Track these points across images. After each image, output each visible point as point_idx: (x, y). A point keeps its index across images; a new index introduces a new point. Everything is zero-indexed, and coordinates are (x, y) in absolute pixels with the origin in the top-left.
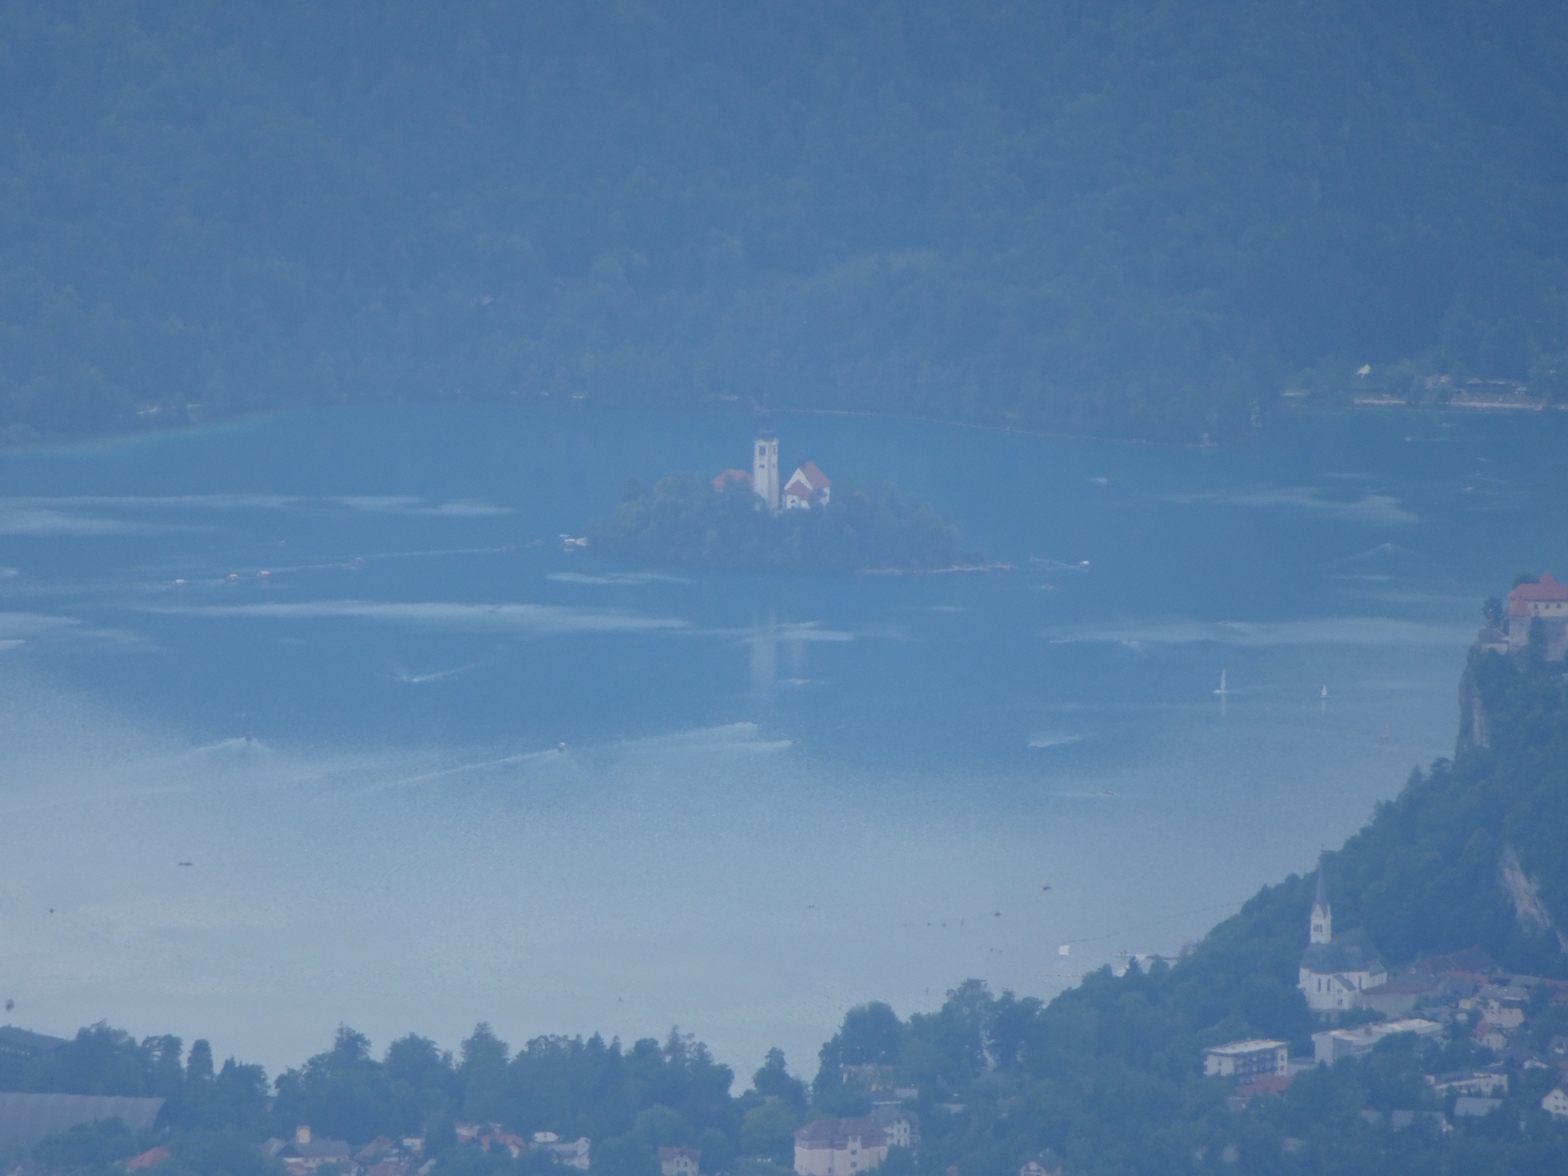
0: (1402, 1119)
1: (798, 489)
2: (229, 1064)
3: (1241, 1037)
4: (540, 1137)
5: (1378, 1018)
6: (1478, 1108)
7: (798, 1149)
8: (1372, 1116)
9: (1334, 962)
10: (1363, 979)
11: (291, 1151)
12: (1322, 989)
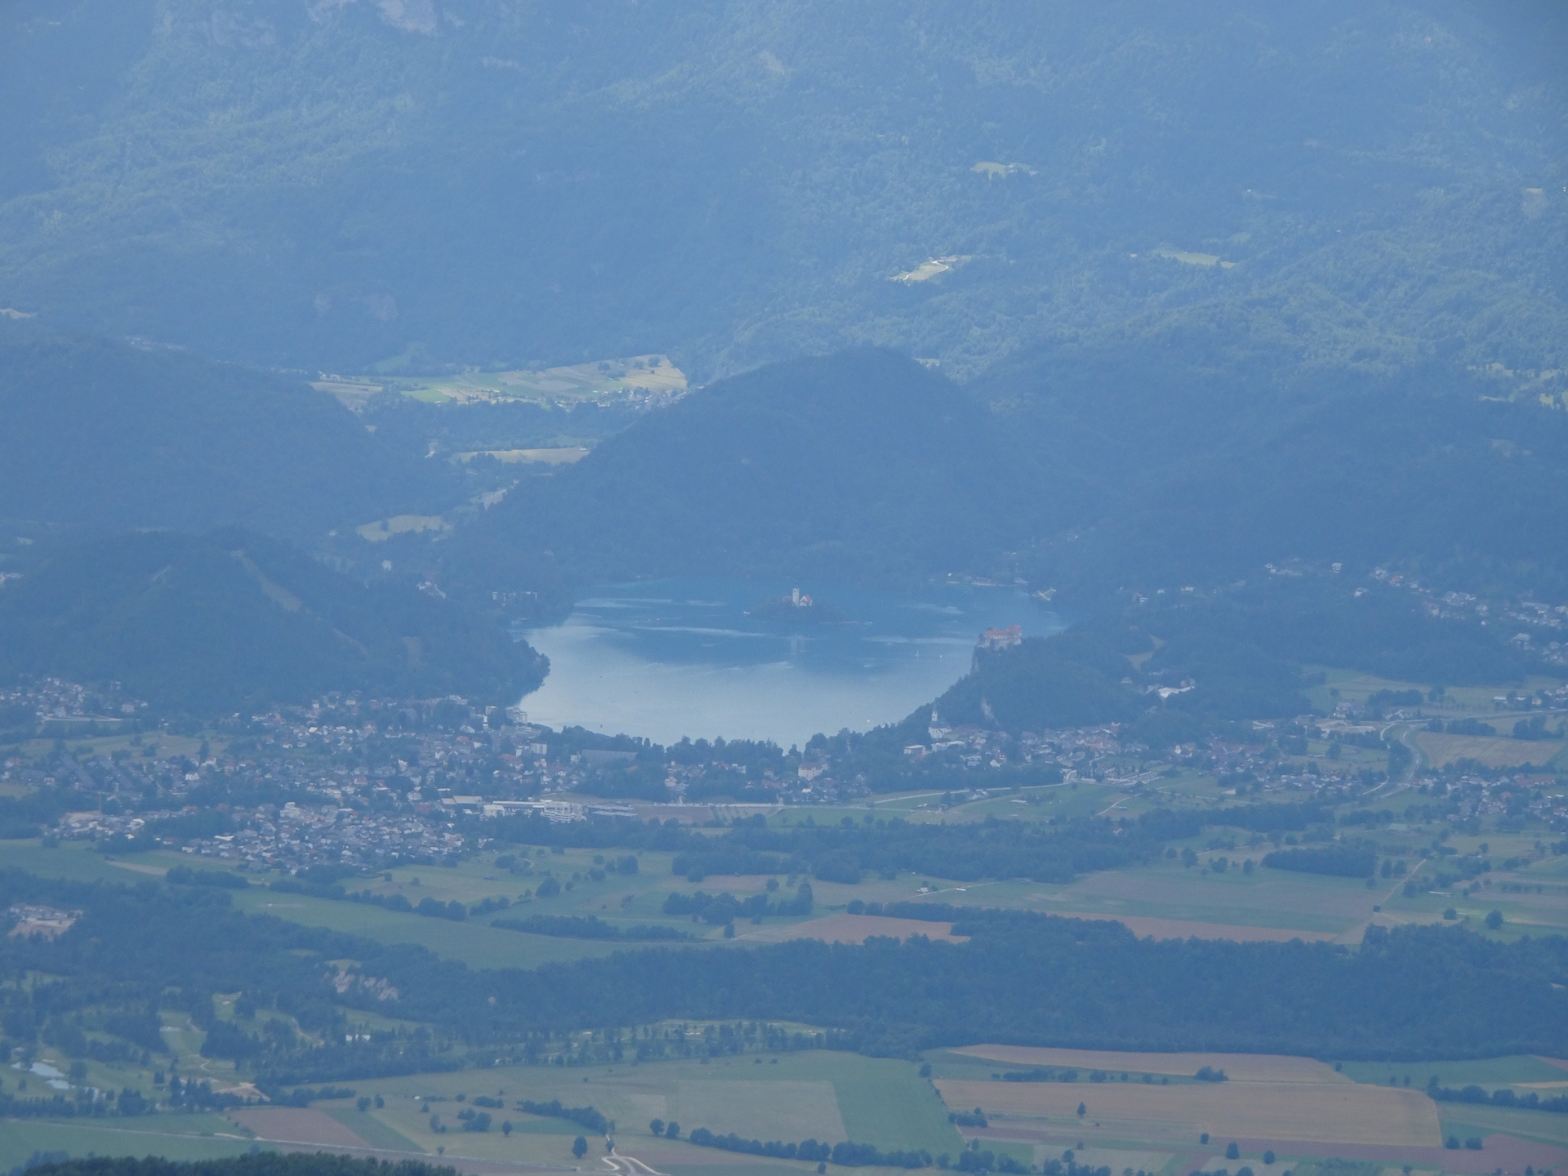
0: (954, 766)
1: (804, 601)
2: (654, 744)
3: (914, 744)
4: (733, 765)
5: (950, 741)
6: (974, 764)
7: (799, 770)
8: (946, 765)
9: (937, 726)
10: (945, 730)
11: (670, 767)
12: (934, 733)
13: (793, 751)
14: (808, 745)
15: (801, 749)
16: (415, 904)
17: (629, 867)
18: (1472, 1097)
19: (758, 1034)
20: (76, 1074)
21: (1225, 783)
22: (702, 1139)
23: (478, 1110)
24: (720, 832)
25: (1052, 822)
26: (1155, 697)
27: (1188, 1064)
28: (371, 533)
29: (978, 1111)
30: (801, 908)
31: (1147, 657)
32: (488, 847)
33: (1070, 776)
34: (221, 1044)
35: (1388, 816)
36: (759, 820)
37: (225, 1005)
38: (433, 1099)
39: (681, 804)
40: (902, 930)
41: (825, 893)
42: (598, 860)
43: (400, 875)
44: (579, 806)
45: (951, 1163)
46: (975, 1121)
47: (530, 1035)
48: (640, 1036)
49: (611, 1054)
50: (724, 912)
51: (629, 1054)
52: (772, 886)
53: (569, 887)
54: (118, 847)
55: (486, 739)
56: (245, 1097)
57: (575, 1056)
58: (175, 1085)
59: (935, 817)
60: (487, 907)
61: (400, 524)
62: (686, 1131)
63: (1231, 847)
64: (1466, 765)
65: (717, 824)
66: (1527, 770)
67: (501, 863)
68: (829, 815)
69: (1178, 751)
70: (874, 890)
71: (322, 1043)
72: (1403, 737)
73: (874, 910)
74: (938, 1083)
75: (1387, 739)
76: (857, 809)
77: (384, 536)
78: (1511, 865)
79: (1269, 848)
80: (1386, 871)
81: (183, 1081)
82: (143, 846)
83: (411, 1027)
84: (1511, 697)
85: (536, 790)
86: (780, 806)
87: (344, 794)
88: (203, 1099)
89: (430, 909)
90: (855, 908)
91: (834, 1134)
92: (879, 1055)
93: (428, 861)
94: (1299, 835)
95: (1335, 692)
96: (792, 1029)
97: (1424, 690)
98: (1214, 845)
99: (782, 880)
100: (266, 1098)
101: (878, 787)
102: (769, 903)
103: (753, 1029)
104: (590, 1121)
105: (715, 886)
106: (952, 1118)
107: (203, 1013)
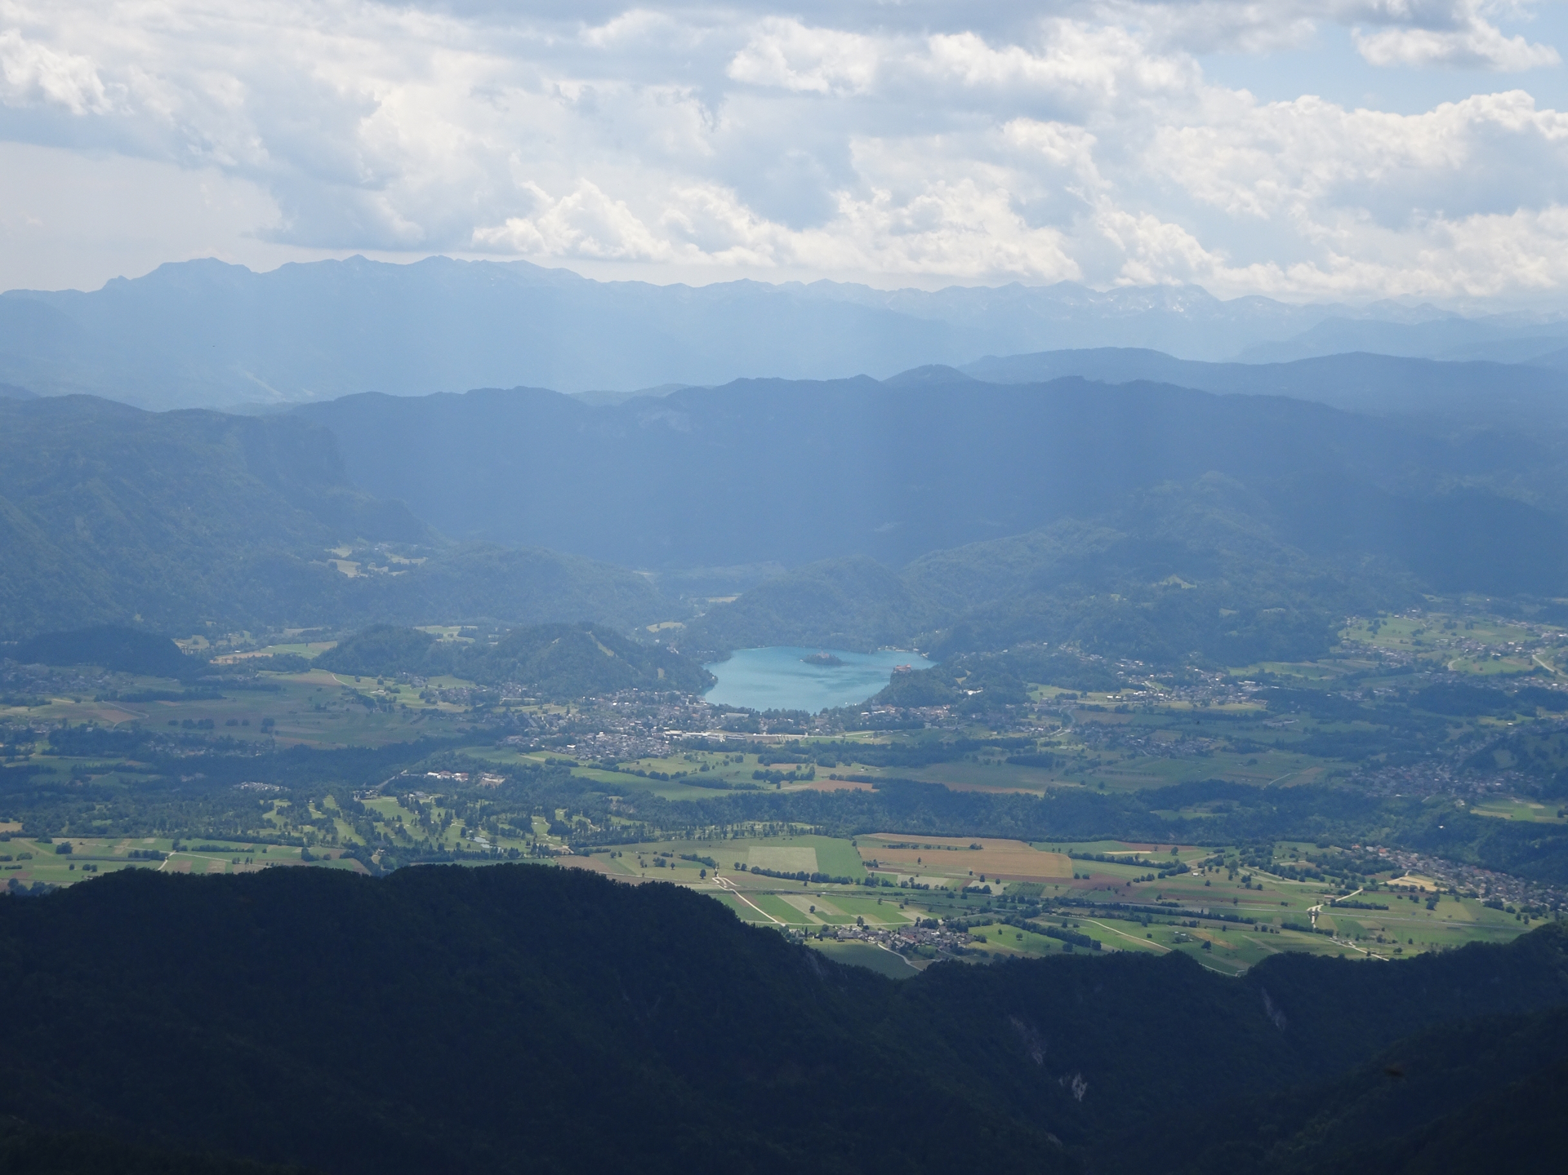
0: (880, 721)
2: (757, 711)
3: (864, 712)
4: (788, 719)
5: (880, 711)
6: (888, 720)
8: (877, 721)
9: (875, 705)
10: (878, 707)
11: (762, 719)
12: (873, 707)
13: (815, 715)
14: (821, 713)
15: (818, 714)
16: (648, 774)
17: (740, 760)
18: (1087, 857)
19: (785, 828)
20: (493, 842)
21: (992, 729)
22: (756, 871)
23: (661, 858)
24: (779, 746)
25: (919, 744)
26: (966, 695)
27: (968, 841)
28: (653, 628)
29: (875, 861)
30: (810, 777)
31: (964, 678)
32: (682, 751)
33: (928, 726)
34: (556, 829)
35: (1060, 743)
36: (797, 741)
37: (561, 814)
38: (644, 853)
39: (765, 734)
40: (851, 787)
41: (822, 772)
42: (727, 757)
43: (644, 762)
44: (722, 735)
45: (861, 882)
46: (873, 865)
47: (688, 827)
48: (735, 828)
49: (722, 835)
50: (777, 779)
51: (730, 835)
52: (799, 768)
53: (713, 768)
54: (525, 749)
55: (687, 708)
56: (563, 851)
57: (706, 836)
58: (535, 846)
59: (871, 741)
60: (678, 775)
61: (664, 625)
62: (749, 867)
63: (993, 754)
64: (1094, 723)
65: (779, 743)
66: (1120, 725)
67: (686, 758)
68: (825, 739)
69: (974, 716)
70: (841, 770)
71: (600, 829)
72: (1069, 712)
73: (840, 778)
74: (859, 849)
75: (1062, 712)
76: (838, 737)
77: (657, 630)
78: (1110, 763)
79: (1009, 755)
80: (1057, 765)
81: (538, 845)
82: (537, 749)
83: (638, 823)
84: (1114, 697)
85: (704, 729)
86: (806, 736)
87: (624, 729)
88: (546, 852)
89: (654, 776)
90: (832, 777)
91: (812, 868)
92: (836, 837)
93: (656, 757)
94: (1022, 750)
95: (1041, 694)
96: (800, 826)
97: (1079, 693)
98: (986, 753)
99: (803, 766)
100: (572, 852)
101: (848, 729)
102: (796, 775)
103: (783, 825)
104: (710, 863)
106: (864, 863)
107: (550, 817)
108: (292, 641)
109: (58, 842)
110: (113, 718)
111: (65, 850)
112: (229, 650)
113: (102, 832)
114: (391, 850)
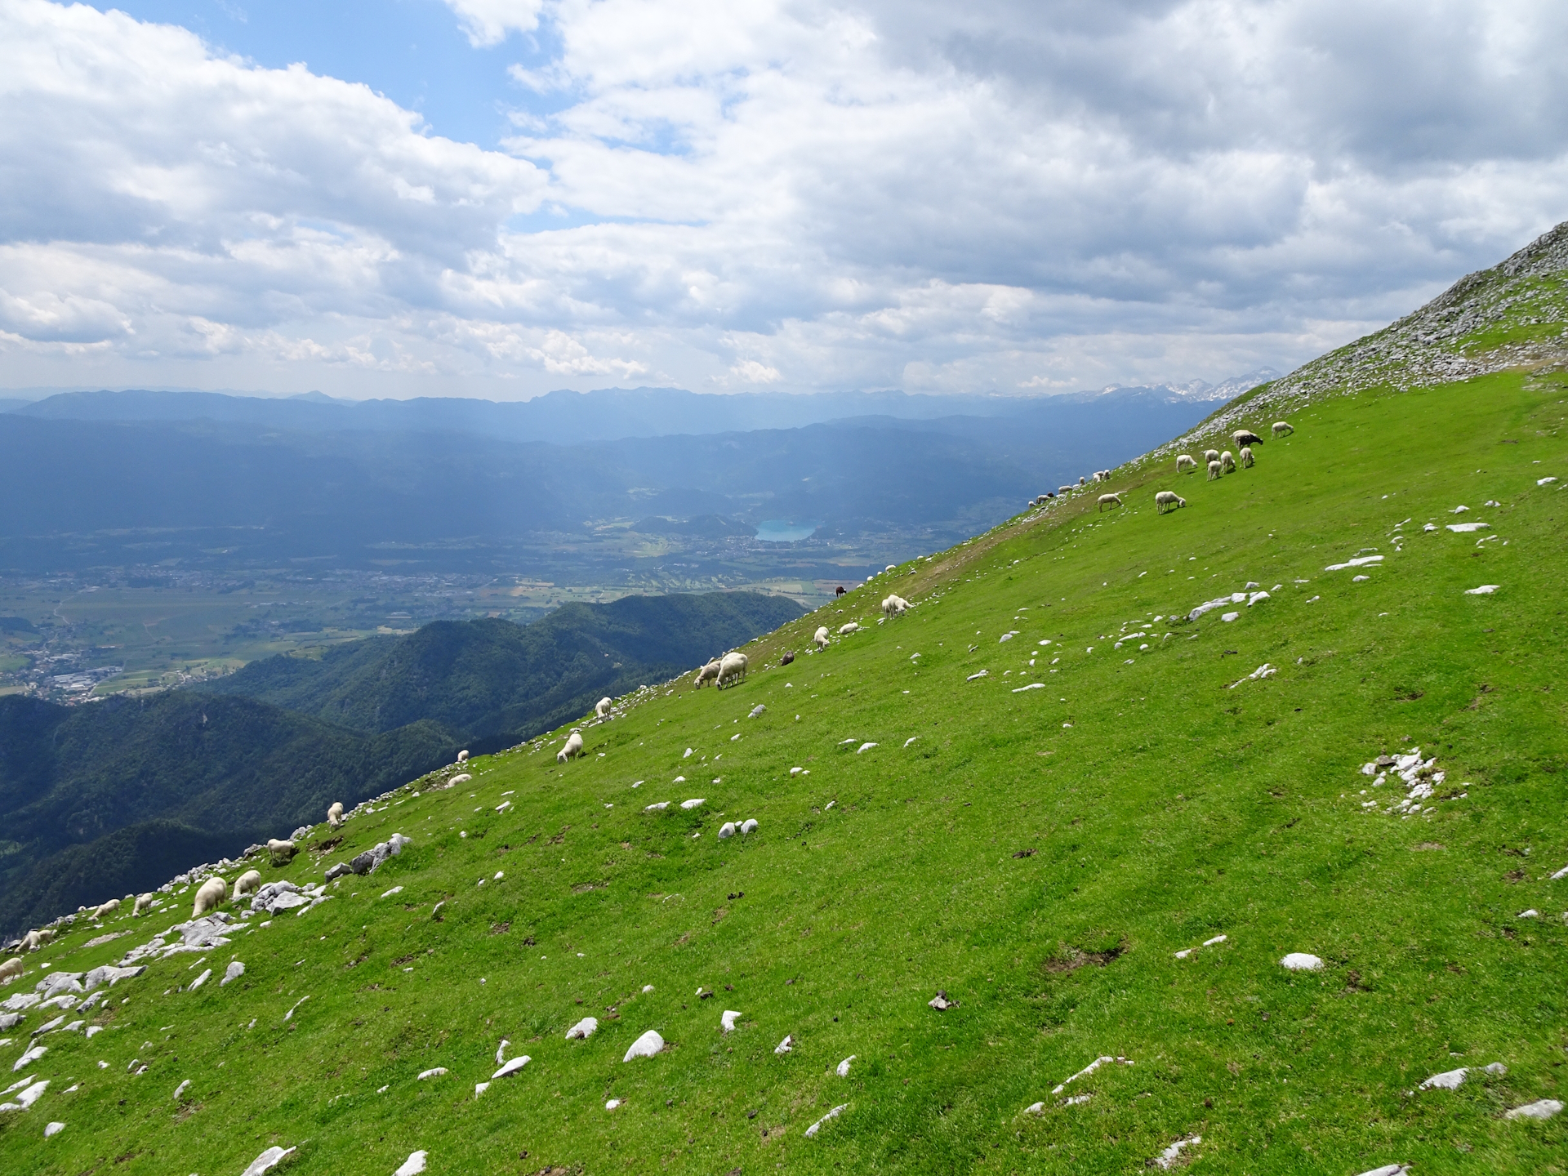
12: (810, 540)
16: (744, 562)
17: (771, 557)
20: (701, 586)
24: (783, 553)
25: (826, 551)
27: (848, 581)
28: (735, 515)
30: (795, 563)
32: (753, 555)
34: (720, 581)
36: (788, 551)
37: (720, 576)
39: (778, 549)
40: (808, 565)
41: (798, 561)
42: (767, 557)
43: (742, 559)
44: (764, 550)
46: (820, 589)
48: (775, 578)
49: (771, 580)
50: (785, 563)
51: (774, 580)
52: (791, 560)
54: (704, 556)
55: (751, 541)
56: (723, 587)
57: (767, 580)
58: (715, 586)
59: (811, 550)
60: (753, 563)
67: (755, 557)
68: (797, 550)
70: (804, 560)
71: (732, 579)
73: (805, 562)
76: (801, 549)
77: (737, 515)
82: (707, 556)
85: (758, 548)
86: (791, 549)
87: (733, 549)
88: (719, 588)
89: (746, 563)
90: (802, 562)
92: (804, 581)
93: (745, 557)
96: (795, 578)
100: (726, 587)
101: (804, 547)
102: (790, 562)
103: (790, 578)
104: (769, 590)
105: (783, 560)
107: (717, 577)
108: (618, 522)
109: (567, 588)
110: (572, 549)
111: (570, 591)
112: (599, 525)
113: (579, 585)
114: (670, 588)
